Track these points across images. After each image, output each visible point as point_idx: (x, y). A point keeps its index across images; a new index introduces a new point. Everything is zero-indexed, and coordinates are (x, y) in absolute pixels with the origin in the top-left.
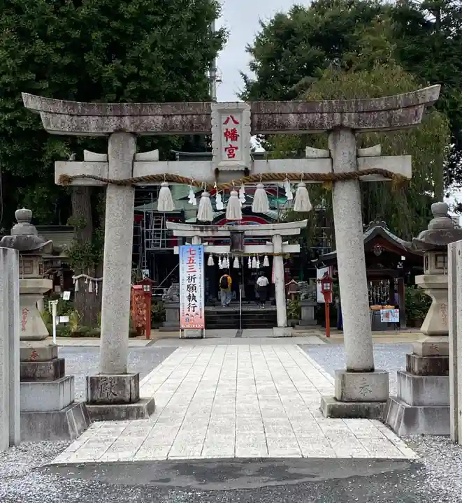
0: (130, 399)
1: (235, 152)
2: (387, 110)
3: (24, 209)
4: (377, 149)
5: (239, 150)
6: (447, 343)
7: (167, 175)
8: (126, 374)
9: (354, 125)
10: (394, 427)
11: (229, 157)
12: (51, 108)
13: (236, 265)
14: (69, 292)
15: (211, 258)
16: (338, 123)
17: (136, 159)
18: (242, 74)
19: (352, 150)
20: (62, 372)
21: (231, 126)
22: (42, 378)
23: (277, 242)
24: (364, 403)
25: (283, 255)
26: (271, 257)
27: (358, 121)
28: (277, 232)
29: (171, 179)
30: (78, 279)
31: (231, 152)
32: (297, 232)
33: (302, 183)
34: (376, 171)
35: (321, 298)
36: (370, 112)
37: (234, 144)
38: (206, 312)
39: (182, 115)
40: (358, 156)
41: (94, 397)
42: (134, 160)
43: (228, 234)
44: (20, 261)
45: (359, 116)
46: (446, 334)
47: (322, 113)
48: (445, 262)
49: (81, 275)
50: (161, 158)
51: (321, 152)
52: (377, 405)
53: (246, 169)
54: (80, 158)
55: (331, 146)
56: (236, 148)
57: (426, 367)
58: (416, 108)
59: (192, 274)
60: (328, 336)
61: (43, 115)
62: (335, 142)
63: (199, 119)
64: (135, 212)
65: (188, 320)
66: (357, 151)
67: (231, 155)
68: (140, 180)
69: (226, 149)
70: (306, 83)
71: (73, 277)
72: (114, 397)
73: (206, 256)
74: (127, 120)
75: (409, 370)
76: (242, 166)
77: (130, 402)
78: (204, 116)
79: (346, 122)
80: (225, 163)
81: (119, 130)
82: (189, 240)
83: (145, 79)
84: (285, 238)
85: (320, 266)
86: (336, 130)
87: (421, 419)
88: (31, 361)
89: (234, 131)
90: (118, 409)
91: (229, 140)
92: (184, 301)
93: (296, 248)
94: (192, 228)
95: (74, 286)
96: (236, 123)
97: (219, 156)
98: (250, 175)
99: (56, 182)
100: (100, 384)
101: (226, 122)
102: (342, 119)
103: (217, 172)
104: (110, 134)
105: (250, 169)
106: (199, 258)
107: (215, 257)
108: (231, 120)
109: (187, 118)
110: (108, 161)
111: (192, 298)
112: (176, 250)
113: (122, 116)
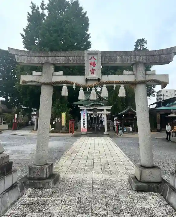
0: (46, 177)
1: (94, 71)
2: (159, 55)
7: (66, 81)
9: (144, 61)
11: (92, 74)
12: (19, 53)
13: (95, 116)
16: (138, 60)
17: (54, 74)
19: (144, 71)
21: (93, 61)
23: (105, 111)
25: (106, 114)
27: (146, 59)
28: (105, 108)
29: (67, 83)
30: (57, 119)
31: (93, 71)
32: (110, 108)
33: (122, 85)
34: (154, 80)
36: (151, 56)
37: (94, 68)
39: (73, 56)
40: (146, 74)
41: (31, 176)
42: (53, 75)
43: (93, 109)
45: (147, 57)
47: (131, 56)
50: (64, 74)
51: (130, 73)
53: (99, 78)
54: (31, 74)
55: (134, 70)
56: (95, 70)
58: (171, 55)
61: (16, 56)
62: (136, 67)
63: (80, 58)
65: (83, 130)
67: (93, 73)
68: (55, 83)
69: (90, 70)
72: (39, 176)
73: (88, 114)
74: (50, 58)
76: (97, 77)
78: (82, 57)
79: (141, 60)
80: (90, 76)
81: (47, 63)
82: (83, 110)
84: (107, 110)
86: (137, 63)
89: (94, 63)
90: (39, 183)
91: (92, 66)
92: (82, 125)
93: (110, 112)
96: (95, 59)
97: (87, 73)
98: (101, 81)
99: (21, 83)
101: (91, 59)
102: (139, 58)
103: (87, 80)
104: (43, 64)
105: (100, 79)
106: (86, 114)
107: (90, 114)
108: (93, 58)
109: (75, 58)
110: (42, 75)
111: (84, 124)
112: (80, 112)
113: (48, 57)
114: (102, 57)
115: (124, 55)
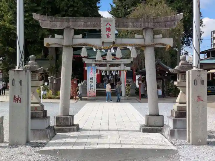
0: (71, 125)
2: (164, 22)
3: (33, 56)
4: (161, 36)
5: (111, 35)
6: (186, 107)
7: (85, 43)
8: (69, 115)
9: (152, 27)
10: (167, 137)
11: (107, 38)
12: (43, 19)
14: (47, 83)
15: (99, 71)
16: (147, 26)
18: (110, 4)
19: (152, 36)
20: (46, 115)
21: (108, 26)
22: (38, 117)
23: (122, 66)
24: (155, 127)
26: (120, 71)
27: (154, 26)
28: (122, 62)
29: (86, 45)
30: (50, 78)
31: (108, 36)
32: (130, 62)
33: (134, 47)
34: (160, 44)
35: (138, 86)
36: (158, 22)
37: (110, 33)
38: (96, 91)
39: (91, 22)
40: (154, 38)
41: (57, 124)
42: (73, 38)
44: (31, 75)
45: (154, 24)
46: (185, 103)
48: (185, 77)
49: (51, 77)
50: (83, 37)
51: (141, 36)
52: (160, 128)
54: (53, 37)
55: (144, 34)
56: (110, 34)
57: (178, 115)
58: (175, 22)
59: (92, 77)
60: (140, 100)
61: (40, 21)
62: (146, 32)
64: (73, 54)
65: (90, 93)
66: (153, 37)
68: (75, 45)
69: (106, 34)
70: (133, 9)
71: (49, 77)
72: (65, 124)
73: (97, 70)
74: (71, 24)
75: (172, 115)
76: (112, 41)
77: (71, 126)
78: (98, 23)
79: (150, 26)
80: (106, 40)
81: (68, 27)
82: (91, 64)
83: (76, 7)
84: (125, 65)
85: (137, 75)
86: (146, 29)
87: (176, 134)
88: (35, 111)
89: (109, 28)
90: (66, 128)
91: (108, 31)
92: (89, 87)
93: (129, 68)
94: (92, 61)
95: (49, 80)
96: (110, 25)
97: (104, 37)
98: (115, 44)
99: (45, 45)
100: (59, 119)
102: (148, 25)
103: (103, 43)
104: (64, 28)
105: (115, 42)
106: (94, 71)
107: (100, 71)
108: (108, 24)
109: (92, 23)
110: (63, 38)
111: (91, 85)
112: (86, 68)
113: (69, 22)
114: (116, 24)
115: (135, 21)
